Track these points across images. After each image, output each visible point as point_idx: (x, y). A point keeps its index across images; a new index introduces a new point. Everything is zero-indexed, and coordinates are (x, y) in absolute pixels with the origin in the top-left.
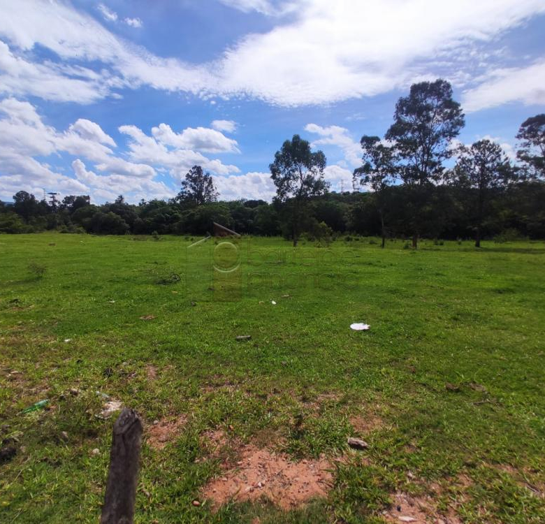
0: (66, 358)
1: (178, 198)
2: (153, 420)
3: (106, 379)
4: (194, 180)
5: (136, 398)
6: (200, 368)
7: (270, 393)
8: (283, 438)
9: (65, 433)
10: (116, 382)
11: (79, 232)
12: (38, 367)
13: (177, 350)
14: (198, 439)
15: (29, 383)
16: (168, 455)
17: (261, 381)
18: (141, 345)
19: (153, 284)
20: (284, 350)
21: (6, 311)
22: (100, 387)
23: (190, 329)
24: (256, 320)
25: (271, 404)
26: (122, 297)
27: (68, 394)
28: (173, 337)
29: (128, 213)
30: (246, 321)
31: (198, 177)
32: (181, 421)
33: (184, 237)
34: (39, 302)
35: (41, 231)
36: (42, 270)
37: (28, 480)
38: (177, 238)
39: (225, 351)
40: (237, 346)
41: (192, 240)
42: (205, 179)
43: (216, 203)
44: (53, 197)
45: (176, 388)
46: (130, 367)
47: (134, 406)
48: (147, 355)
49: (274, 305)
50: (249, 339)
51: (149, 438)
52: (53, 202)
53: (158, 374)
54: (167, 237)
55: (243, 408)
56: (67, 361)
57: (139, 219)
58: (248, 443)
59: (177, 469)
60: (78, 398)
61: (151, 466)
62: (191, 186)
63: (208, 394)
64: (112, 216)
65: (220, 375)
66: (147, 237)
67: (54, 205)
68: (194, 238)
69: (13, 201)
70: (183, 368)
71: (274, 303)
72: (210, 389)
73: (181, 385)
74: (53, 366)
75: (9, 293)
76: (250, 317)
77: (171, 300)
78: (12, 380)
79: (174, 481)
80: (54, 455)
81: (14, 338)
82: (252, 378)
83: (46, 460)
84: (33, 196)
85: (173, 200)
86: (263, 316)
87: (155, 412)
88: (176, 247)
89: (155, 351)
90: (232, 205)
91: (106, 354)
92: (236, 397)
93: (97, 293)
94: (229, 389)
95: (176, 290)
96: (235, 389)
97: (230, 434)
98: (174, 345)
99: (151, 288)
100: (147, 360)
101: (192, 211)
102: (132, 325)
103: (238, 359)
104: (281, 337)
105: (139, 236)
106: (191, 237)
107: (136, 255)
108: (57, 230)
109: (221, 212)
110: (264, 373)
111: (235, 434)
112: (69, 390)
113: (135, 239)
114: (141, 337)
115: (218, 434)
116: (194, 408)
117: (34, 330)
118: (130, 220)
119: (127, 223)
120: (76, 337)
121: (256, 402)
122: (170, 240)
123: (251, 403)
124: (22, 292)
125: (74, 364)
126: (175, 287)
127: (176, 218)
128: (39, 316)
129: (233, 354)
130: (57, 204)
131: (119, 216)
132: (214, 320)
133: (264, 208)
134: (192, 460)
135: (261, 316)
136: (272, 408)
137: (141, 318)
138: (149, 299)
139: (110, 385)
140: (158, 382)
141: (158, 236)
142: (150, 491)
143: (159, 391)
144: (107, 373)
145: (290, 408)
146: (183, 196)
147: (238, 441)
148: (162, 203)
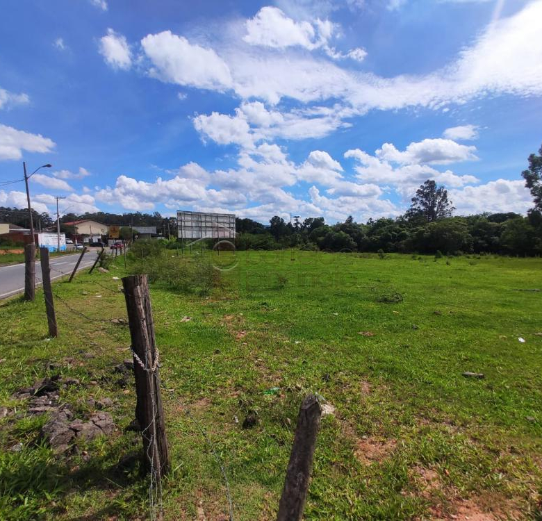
0: (295, 357)
1: (406, 216)
2: (362, 434)
3: (324, 383)
4: (426, 196)
5: (349, 409)
6: (416, 395)
7: (505, 450)
8: (517, 512)
9: (289, 420)
10: (333, 389)
11: (313, 249)
12: (275, 359)
13: (392, 371)
14: (406, 470)
15: (268, 371)
16: (373, 474)
17: (493, 431)
18: (357, 359)
19: (374, 301)
20: (531, 402)
21: (258, 311)
22: (319, 389)
23: (409, 353)
24: (493, 357)
25: (504, 463)
26: (345, 311)
27: (294, 388)
28: (389, 357)
29: (356, 232)
30: (478, 356)
31: (431, 192)
32: (390, 444)
33: (409, 256)
34: (280, 307)
35: (286, 248)
36: (285, 281)
37: (262, 447)
38: (404, 256)
39: (447, 385)
40: (464, 382)
41: (420, 259)
42: (439, 193)
43: (451, 219)
44: (297, 220)
45: (388, 410)
46: (346, 378)
47: (346, 415)
48: (362, 370)
49: (521, 343)
50: (481, 377)
51: (356, 450)
52: (296, 224)
53: (371, 391)
54: (393, 255)
55: (464, 456)
56: (296, 359)
57: (365, 237)
58: (467, 498)
59: (381, 492)
60: (301, 393)
61: (356, 478)
62: (422, 202)
63: (422, 426)
64: (342, 235)
65: (439, 410)
66: (372, 254)
67: (297, 227)
68: (422, 256)
69: (270, 224)
70: (397, 391)
71: (521, 340)
72: (425, 421)
73: (393, 408)
74: (285, 361)
75: (261, 297)
76: (484, 352)
77: (390, 319)
78: (258, 365)
79: (376, 501)
80: (280, 435)
81: (262, 333)
82: (480, 424)
83: (274, 437)
84: (282, 220)
85: (401, 217)
86: (504, 355)
87: (365, 428)
88: (401, 265)
89: (371, 368)
90: (471, 220)
91: (327, 361)
92: (456, 441)
93: (325, 304)
94: (449, 429)
95: (396, 310)
96: (456, 431)
97: (444, 479)
98: (390, 365)
99: (372, 305)
100: (361, 375)
101: (420, 228)
102: (351, 338)
103: (463, 397)
104: (529, 385)
105: (366, 254)
106: (419, 256)
107: (360, 272)
108: (298, 247)
109: (456, 229)
110: (498, 424)
111: (451, 482)
112: (295, 385)
113: (361, 257)
114: (358, 351)
115: (430, 474)
116: (404, 436)
117: (275, 329)
118: (358, 239)
119: (355, 241)
120: (304, 341)
121: (483, 455)
122: (396, 258)
123: (476, 454)
124: (270, 297)
125: (300, 364)
126: (396, 306)
127: (404, 236)
128: (279, 318)
129: (457, 390)
130: (299, 226)
131: (348, 235)
132: (436, 348)
133: (516, 222)
134: (398, 489)
135: (501, 354)
136: (505, 469)
137: (360, 333)
138: (368, 316)
139: (327, 390)
140: (370, 399)
141: (384, 254)
142: (353, 501)
143: (370, 408)
144: (325, 378)
145: (533, 479)
146: (411, 213)
147: (454, 491)
148: (390, 221)
